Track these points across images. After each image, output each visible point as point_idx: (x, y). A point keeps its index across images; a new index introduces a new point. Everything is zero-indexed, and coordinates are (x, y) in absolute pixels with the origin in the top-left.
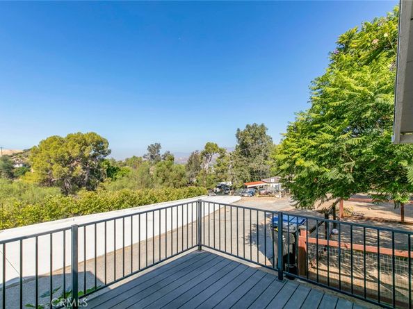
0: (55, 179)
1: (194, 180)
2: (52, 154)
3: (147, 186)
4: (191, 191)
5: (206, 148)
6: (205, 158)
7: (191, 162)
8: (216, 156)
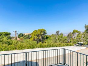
0: (36, 39)
1: (70, 41)
2: (35, 34)
3: (55, 42)
4: (67, 44)
5: (73, 31)
6: (73, 34)
7: (68, 36)
8: (77, 34)
